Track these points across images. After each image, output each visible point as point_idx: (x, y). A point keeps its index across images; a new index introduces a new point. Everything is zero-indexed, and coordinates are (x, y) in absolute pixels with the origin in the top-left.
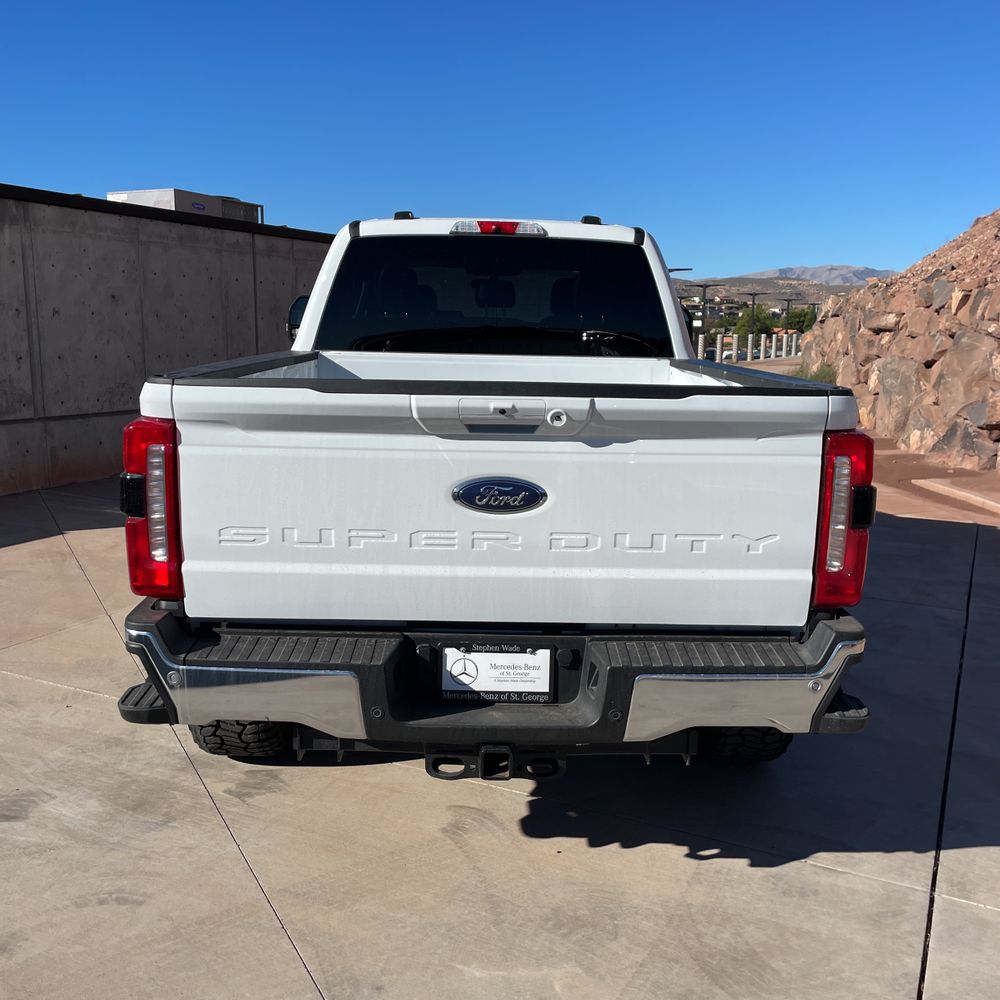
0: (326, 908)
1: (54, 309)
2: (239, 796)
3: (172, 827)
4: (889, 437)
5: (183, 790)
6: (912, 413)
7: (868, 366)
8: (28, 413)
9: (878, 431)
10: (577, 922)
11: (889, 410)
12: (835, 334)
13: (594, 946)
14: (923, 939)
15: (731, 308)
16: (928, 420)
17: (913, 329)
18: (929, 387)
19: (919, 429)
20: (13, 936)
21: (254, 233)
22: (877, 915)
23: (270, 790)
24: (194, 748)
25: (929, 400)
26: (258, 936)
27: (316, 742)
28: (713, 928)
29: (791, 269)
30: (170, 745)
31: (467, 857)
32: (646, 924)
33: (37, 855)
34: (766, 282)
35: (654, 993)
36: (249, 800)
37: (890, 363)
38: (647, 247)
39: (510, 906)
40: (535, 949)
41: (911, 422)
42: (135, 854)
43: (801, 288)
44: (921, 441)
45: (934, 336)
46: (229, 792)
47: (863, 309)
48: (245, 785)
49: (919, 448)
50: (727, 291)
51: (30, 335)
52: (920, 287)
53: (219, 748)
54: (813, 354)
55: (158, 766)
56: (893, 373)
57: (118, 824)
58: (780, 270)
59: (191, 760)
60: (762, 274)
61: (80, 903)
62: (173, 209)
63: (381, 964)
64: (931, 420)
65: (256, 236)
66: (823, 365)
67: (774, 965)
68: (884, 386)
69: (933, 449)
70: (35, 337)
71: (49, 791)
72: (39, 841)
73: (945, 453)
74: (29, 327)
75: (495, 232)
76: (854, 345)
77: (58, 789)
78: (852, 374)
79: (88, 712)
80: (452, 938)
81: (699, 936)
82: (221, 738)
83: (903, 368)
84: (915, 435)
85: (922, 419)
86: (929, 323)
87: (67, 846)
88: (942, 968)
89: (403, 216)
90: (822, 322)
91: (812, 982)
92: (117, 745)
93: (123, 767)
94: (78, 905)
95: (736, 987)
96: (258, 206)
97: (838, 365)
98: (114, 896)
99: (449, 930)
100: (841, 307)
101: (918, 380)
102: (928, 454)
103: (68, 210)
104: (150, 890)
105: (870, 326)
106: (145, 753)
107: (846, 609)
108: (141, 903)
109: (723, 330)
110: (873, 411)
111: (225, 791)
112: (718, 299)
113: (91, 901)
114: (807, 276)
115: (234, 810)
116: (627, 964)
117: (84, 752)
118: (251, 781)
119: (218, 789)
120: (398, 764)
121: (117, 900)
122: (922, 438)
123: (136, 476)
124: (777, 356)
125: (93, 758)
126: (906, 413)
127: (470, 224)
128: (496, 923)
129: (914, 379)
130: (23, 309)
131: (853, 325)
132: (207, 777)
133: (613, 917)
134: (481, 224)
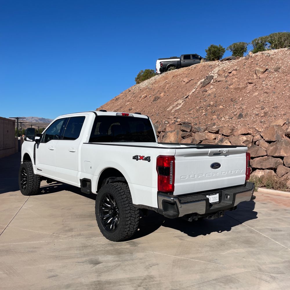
29: (20, 117)
59: (111, 244)
127: (120, 114)
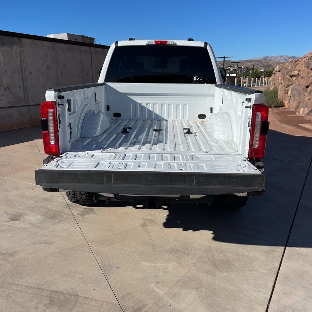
0: (104, 246)
1: (30, 72)
2: (82, 215)
3: (61, 223)
4: (294, 110)
5: (65, 213)
6: (301, 102)
7: (288, 88)
8: (23, 104)
9: (290, 109)
10: (177, 251)
11: (294, 101)
12: (278, 78)
13: (182, 258)
14: (281, 258)
15: (247, 70)
16: (306, 105)
17: (303, 76)
18: (307, 94)
19: (303, 108)
20: (15, 252)
21: (91, 47)
22: (268, 251)
23: (90, 213)
24: (69, 202)
25: (307, 98)
26: (84, 253)
27: (100, 198)
28: (218, 254)
29: (267, 57)
30: (62, 201)
31: (146, 233)
32: (198, 252)
33: (22, 230)
34: (259, 61)
35: (198, 271)
36: (84, 216)
37: (295, 87)
38: (208, 48)
39: (158, 247)
40: (164, 258)
41: (301, 106)
42: (50, 230)
43: (271, 63)
44: (304, 112)
45: (310, 77)
46: (79, 214)
47: (287, 69)
48: (83, 212)
49: (303, 114)
50: (246, 64)
51: (23, 80)
52: (306, 61)
53: (76, 201)
54: (271, 84)
55: (58, 206)
56: (296, 90)
57: (46, 222)
58: (264, 57)
59: (68, 205)
60: (258, 58)
61: (34, 243)
62: (67, 40)
63: (119, 261)
64: (307, 105)
65: (92, 48)
66: (274, 88)
67: (235, 264)
68: (293, 94)
69: (307, 114)
70: (24, 80)
71: (27, 213)
72: (23, 226)
73: (311, 115)
74: (22, 77)
75: (160, 44)
76: (284, 81)
77: (29, 212)
78: (283, 90)
79: (39, 191)
80: (140, 255)
81: (213, 256)
82: (76, 199)
83: (299, 88)
84: (302, 110)
85: (304, 105)
86: (308, 73)
87: (31, 228)
88: (286, 266)
89: (131, 39)
90: (275, 74)
91: (245, 269)
92: (47, 201)
93: (48, 207)
94: (33, 244)
95: (222, 270)
96: (93, 38)
97: (279, 88)
98: (44, 242)
99: (140, 253)
100: (281, 69)
101: (304, 92)
102: (305, 116)
103: (33, 40)
104: (54, 240)
105: (289, 75)
106: (55, 203)
107: (260, 159)
108: (52, 244)
109: (244, 77)
110: (289, 102)
111: (77, 214)
112: (243, 67)
113: (37, 243)
114: (273, 59)
115: (80, 219)
116: (191, 263)
117: (37, 202)
118: (85, 211)
119: (75, 213)
120: (129, 207)
121: (45, 243)
122: (304, 111)
123: (45, 119)
124: (261, 85)
125: (40, 204)
126: (299, 103)
127: (152, 42)
128: (153, 251)
129: (302, 92)
130: (20, 72)
131: (284, 75)
132: (72, 210)
133: (188, 250)
134: (155, 41)
